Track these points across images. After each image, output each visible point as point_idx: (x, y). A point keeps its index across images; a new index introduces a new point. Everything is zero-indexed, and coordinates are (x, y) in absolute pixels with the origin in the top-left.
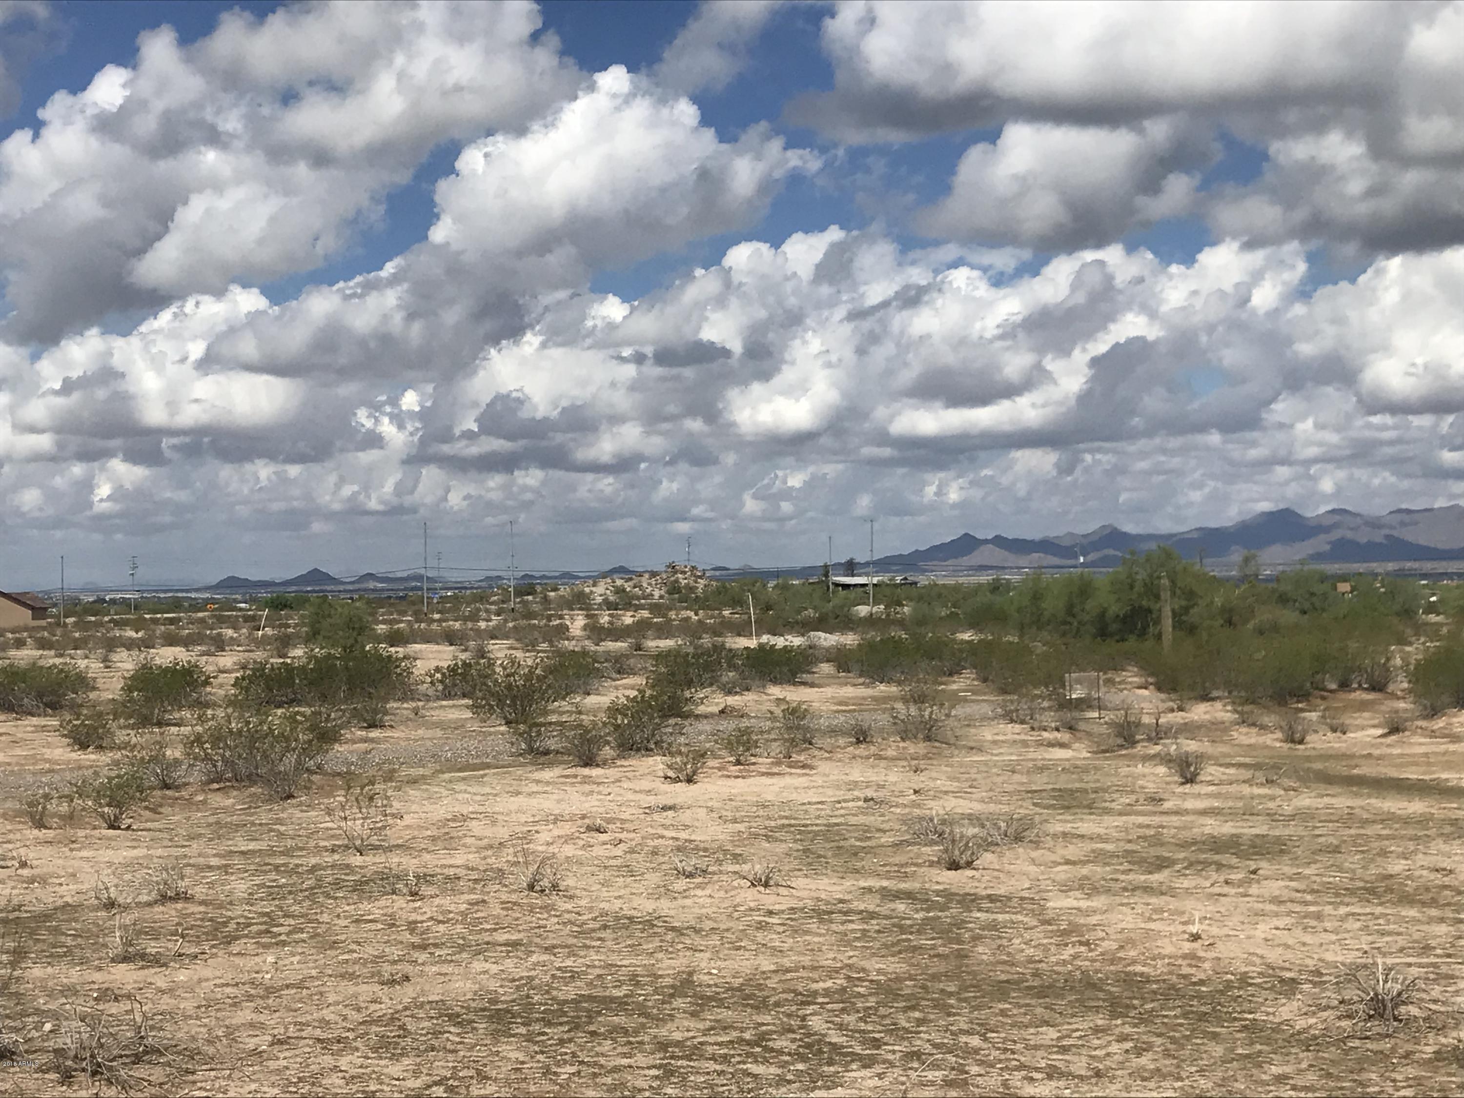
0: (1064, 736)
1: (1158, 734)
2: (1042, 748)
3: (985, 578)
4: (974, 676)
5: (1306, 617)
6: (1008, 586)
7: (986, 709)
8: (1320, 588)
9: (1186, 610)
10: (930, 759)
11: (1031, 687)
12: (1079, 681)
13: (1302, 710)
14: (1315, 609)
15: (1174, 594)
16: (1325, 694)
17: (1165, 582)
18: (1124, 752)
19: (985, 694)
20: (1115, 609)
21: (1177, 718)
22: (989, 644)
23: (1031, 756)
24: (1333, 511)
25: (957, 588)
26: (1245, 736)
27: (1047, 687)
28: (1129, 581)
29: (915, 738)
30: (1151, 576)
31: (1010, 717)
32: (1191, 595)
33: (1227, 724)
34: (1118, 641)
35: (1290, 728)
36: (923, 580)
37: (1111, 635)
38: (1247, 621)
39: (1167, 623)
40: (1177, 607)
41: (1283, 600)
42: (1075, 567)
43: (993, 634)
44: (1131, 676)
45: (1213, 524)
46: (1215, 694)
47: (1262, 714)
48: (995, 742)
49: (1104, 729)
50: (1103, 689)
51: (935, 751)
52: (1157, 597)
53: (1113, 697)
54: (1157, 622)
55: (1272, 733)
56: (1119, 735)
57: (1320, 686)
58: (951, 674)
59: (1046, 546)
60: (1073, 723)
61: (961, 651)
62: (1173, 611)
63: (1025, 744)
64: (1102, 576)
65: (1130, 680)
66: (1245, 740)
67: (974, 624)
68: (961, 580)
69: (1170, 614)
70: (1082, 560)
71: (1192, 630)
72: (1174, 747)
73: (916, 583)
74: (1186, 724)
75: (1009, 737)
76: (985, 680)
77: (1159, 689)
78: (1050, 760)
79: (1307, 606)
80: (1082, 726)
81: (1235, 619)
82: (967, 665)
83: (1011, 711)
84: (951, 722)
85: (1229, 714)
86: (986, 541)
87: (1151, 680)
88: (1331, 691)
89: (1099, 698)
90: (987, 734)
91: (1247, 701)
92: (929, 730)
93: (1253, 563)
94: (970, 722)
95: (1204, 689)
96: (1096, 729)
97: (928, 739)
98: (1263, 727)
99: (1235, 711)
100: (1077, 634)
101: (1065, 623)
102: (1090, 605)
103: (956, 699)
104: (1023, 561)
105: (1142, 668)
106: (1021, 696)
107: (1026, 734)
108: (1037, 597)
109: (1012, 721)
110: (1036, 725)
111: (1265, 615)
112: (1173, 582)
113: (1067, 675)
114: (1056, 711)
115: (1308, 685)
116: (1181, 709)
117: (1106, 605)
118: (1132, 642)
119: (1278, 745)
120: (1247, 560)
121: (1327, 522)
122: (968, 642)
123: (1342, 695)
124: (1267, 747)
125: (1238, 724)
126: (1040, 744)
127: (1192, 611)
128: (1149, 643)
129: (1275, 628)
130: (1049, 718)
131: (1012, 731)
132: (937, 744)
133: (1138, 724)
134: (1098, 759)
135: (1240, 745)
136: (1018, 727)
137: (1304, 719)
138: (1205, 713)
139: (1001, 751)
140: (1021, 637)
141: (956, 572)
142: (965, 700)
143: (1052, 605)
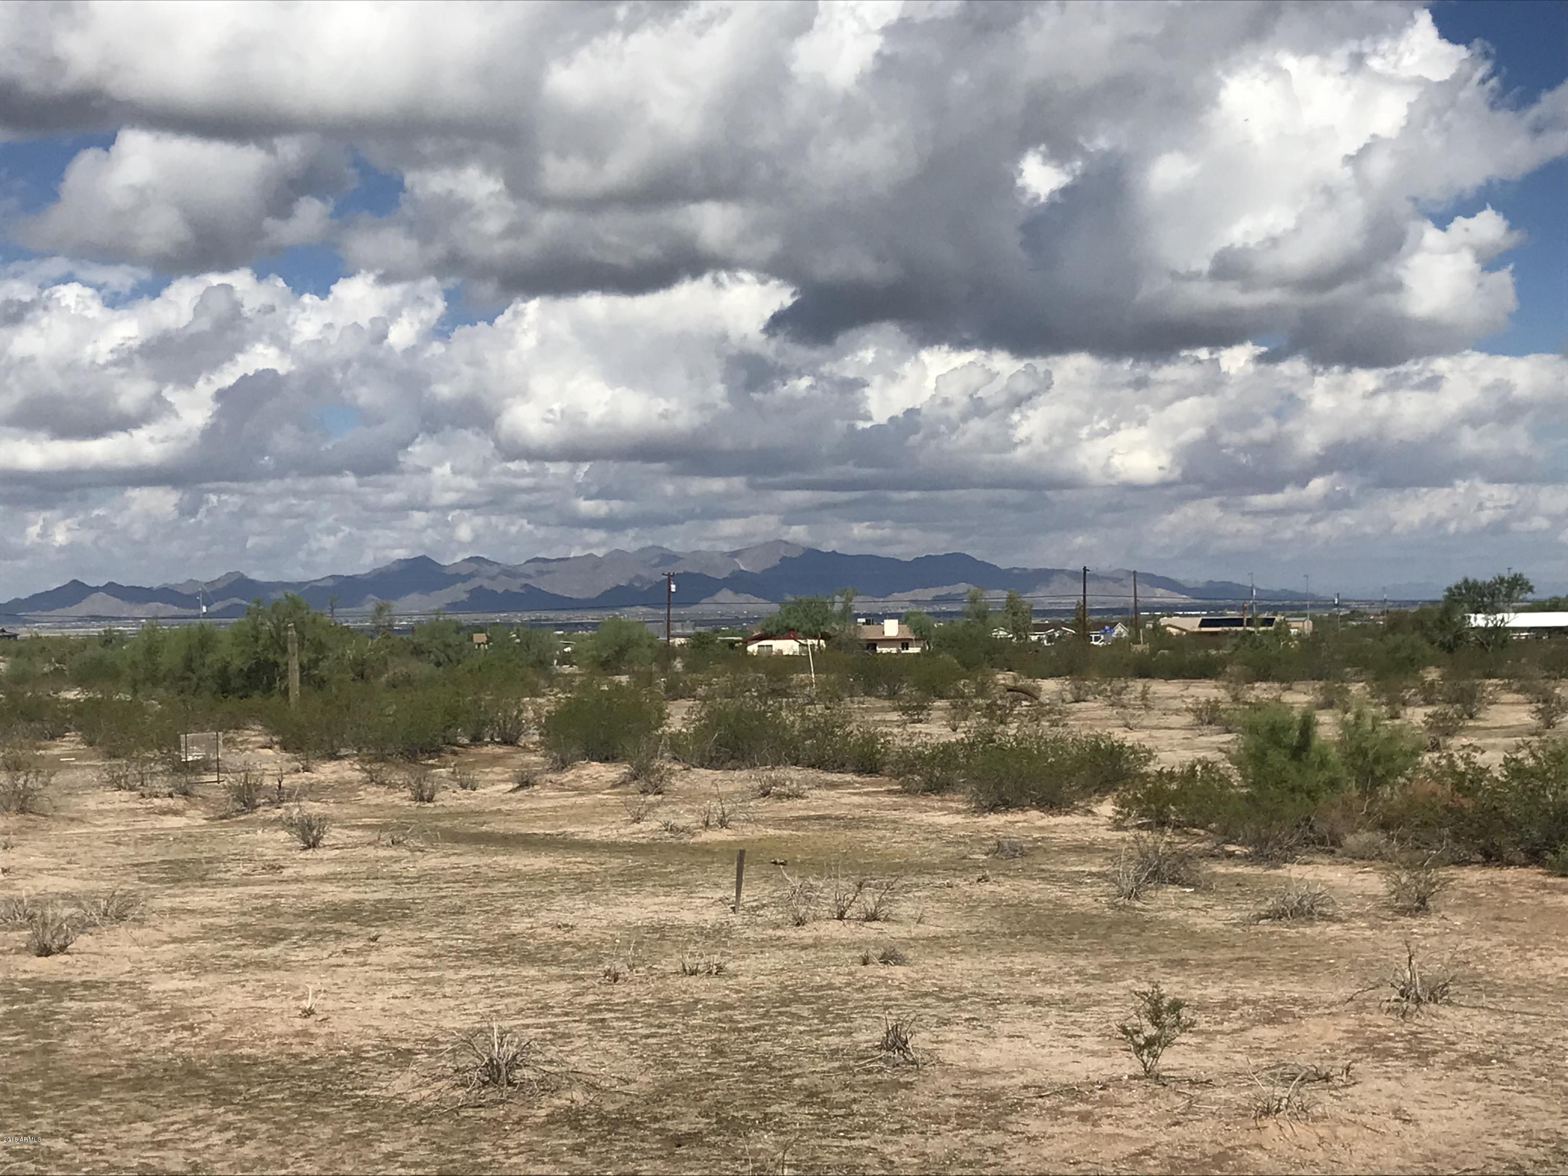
0: (178, 803)
1: (280, 796)
2: (153, 816)
3: (95, 630)
4: (78, 739)
5: (441, 669)
6: (122, 638)
7: (91, 776)
8: (453, 639)
9: (315, 663)
10: (26, 833)
11: (142, 749)
12: (194, 742)
13: (433, 766)
14: (450, 660)
15: (301, 645)
16: (456, 748)
17: (292, 633)
18: (242, 818)
19: (91, 759)
20: (237, 663)
21: (303, 778)
22: (98, 702)
23: (143, 825)
24: (471, 559)
25: (64, 640)
26: (373, 796)
27: (160, 749)
28: (254, 633)
29: (7, 810)
30: (277, 627)
31: (118, 784)
32: (320, 647)
33: (355, 784)
34: (241, 698)
35: (420, 786)
36: (23, 632)
37: (234, 691)
38: (379, 675)
39: (294, 678)
40: (305, 661)
41: (418, 651)
42: (198, 617)
43: (102, 692)
44: (254, 735)
45: (347, 572)
46: (343, 752)
47: (390, 773)
48: (100, 812)
49: (221, 794)
50: (222, 750)
51: (30, 824)
52: (284, 650)
53: (233, 758)
54: (283, 677)
55: (401, 791)
56: (239, 799)
57: (452, 741)
58: (53, 738)
59: (166, 594)
60: (188, 788)
61: (65, 711)
62: (301, 666)
63: (134, 813)
64: (225, 627)
65: (253, 739)
66: (374, 801)
67: (81, 681)
68: (67, 632)
69: (297, 667)
70: (204, 609)
71: (321, 684)
72: (297, 810)
73: (15, 636)
74: (312, 785)
75: (117, 806)
76: (90, 744)
77: (285, 748)
78: (163, 829)
79: (442, 658)
80: (199, 791)
81: (368, 671)
82: (72, 727)
83: (119, 777)
84: (49, 791)
85: (357, 773)
86: (97, 589)
87: (275, 739)
88: (462, 746)
89: (218, 760)
90: (91, 804)
91: (377, 760)
92: (24, 800)
93: (386, 613)
94: (71, 790)
95: (332, 747)
96: (212, 793)
97: (22, 810)
98: (391, 786)
99: (363, 770)
100: (196, 691)
101: (184, 679)
102: (209, 659)
103: (56, 765)
104: (140, 611)
105: (265, 726)
106: (131, 759)
107: (135, 802)
108: (151, 650)
109: (120, 788)
110: (147, 792)
111: (398, 667)
112: (301, 634)
113: (183, 736)
114: (171, 775)
115: (440, 740)
116: (306, 769)
117: (229, 659)
118: (257, 698)
119: (407, 803)
120: (380, 610)
121: (464, 572)
122: (71, 701)
123: (473, 750)
124: (396, 806)
125: (367, 783)
126: (150, 812)
127: (321, 663)
128: (276, 699)
129: (408, 681)
130: (161, 784)
131: (120, 798)
132: (32, 817)
133: (259, 787)
134: (215, 826)
135: (367, 806)
136: (126, 794)
137: (434, 775)
138: (334, 772)
139: (106, 821)
140: (135, 692)
141: (61, 625)
142: (68, 766)
143: (168, 660)
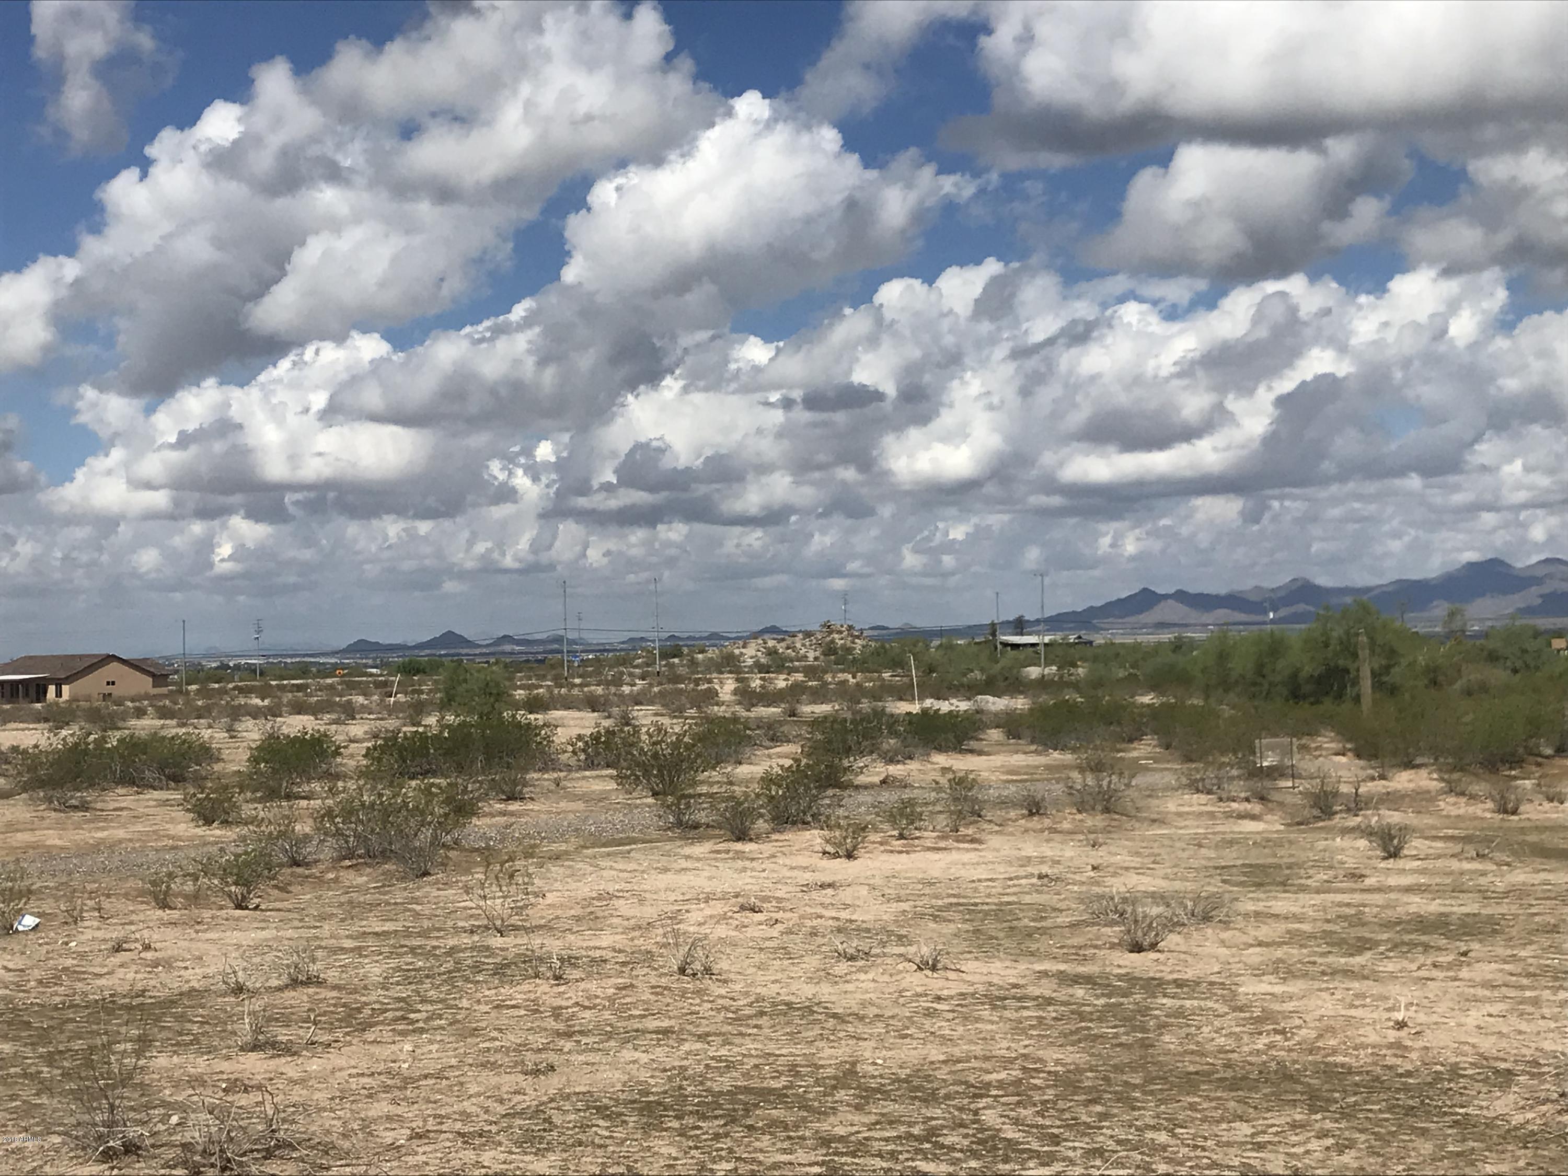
0: (1255, 807)
1: (1357, 804)
2: (1232, 820)
3: (1166, 637)
4: (1154, 743)
5: (1518, 676)
6: (1192, 644)
7: (1170, 779)
8: (1531, 645)
9: (1387, 669)
10: (1109, 832)
11: (1217, 754)
12: (1272, 748)
13: (1516, 778)
14: (1527, 666)
15: (1373, 652)
16: (1539, 760)
17: (1363, 639)
18: (1321, 824)
19: (1168, 762)
20: (1308, 669)
21: (1378, 787)
22: (1172, 707)
23: (1220, 828)
24: (1547, 561)
25: (1136, 647)
26: (1453, 806)
27: (1235, 753)
28: (1324, 639)
29: (1093, 809)
30: (1347, 633)
31: (1196, 787)
32: (1392, 653)
33: (1433, 794)
34: (1312, 704)
35: (1502, 797)
36: (1099, 639)
37: (1305, 697)
38: (1451, 683)
39: (1366, 684)
40: (1376, 666)
41: (1493, 658)
42: (1264, 623)
43: (1175, 697)
44: (1327, 741)
45: (1415, 575)
46: (1419, 761)
47: (1471, 783)
48: (1180, 815)
49: (1298, 800)
50: (1297, 757)
51: (1114, 823)
52: (1355, 656)
53: (1307, 764)
54: (1355, 682)
55: (1482, 802)
56: (1315, 805)
57: (1535, 751)
58: (1131, 741)
59: (1233, 601)
60: (1265, 792)
61: (1142, 715)
62: (1373, 673)
63: (1212, 815)
64: (1296, 632)
65: (1326, 745)
66: (1454, 812)
67: (1154, 686)
68: (1140, 639)
69: (1369, 674)
70: (1271, 615)
71: (1394, 691)
72: (1376, 818)
73: (1091, 643)
74: (1388, 793)
75: (1195, 809)
76: (1168, 747)
77: (1359, 756)
78: (1240, 833)
79: (1519, 664)
80: (1276, 796)
81: (1441, 678)
82: (1148, 730)
83: (1196, 781)
84: (1132, 793)
85: (1435, 783)
86: (1166, 597)
87: (1349, 746)
88: (1547, 757)
89: (1293, 766)
90: (1171, 806)
91: (1454, 769)
92: (1108, 801)
93: (1459, 617)
94: (1152, 792)
95: (1407, 755)
96: (1289, 799)
97: (1107, 810)
98: (1472, 797)
99: (1442, 779)
100: (1268, 696)
101: (1254, 684)
102: (1281, 664)
103: (1136, 768)
104: (1208, 618)
105: (1338, 733)
106: (1208, 764)
107: (1212, 805)
108: (1223, 656)
109: (1198, 791)
110: (1224, 796)
111: (1473, 674)
112: (1372, 640)
113: (1257, 741)
114: (1247, 779)
115: (1521, 750)
116: (1382, 777)
117: (1298, 665)
118: (1328, 704)
119: (1488, 815)
120: (1452, 614)
121: (1540, 572)
122: (1148, 705)
123: (1558, 761)
124: (1476, 818)
125: (1446, 793)
126: (1229, 815)
127: (1392, 671)
128: (1346, 707)
129: (1484, 688)
130: (1238, 788)
131: (1198, 802)
132: (1117, 817)
133: (1336, 794)
134: (1292, 832)
135: (1448, 817)
136: (1203, 798)
137: (1517, 787)
138: (1410, 781)
139: (1187, 823)
140: (1207, 698)
141: (1135, 629)
142: (1146, 769)
143: (1240, 665)
